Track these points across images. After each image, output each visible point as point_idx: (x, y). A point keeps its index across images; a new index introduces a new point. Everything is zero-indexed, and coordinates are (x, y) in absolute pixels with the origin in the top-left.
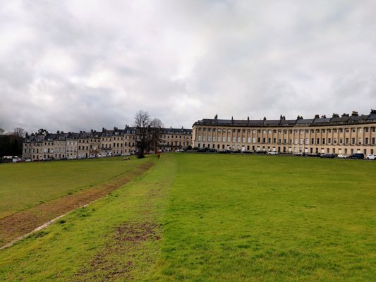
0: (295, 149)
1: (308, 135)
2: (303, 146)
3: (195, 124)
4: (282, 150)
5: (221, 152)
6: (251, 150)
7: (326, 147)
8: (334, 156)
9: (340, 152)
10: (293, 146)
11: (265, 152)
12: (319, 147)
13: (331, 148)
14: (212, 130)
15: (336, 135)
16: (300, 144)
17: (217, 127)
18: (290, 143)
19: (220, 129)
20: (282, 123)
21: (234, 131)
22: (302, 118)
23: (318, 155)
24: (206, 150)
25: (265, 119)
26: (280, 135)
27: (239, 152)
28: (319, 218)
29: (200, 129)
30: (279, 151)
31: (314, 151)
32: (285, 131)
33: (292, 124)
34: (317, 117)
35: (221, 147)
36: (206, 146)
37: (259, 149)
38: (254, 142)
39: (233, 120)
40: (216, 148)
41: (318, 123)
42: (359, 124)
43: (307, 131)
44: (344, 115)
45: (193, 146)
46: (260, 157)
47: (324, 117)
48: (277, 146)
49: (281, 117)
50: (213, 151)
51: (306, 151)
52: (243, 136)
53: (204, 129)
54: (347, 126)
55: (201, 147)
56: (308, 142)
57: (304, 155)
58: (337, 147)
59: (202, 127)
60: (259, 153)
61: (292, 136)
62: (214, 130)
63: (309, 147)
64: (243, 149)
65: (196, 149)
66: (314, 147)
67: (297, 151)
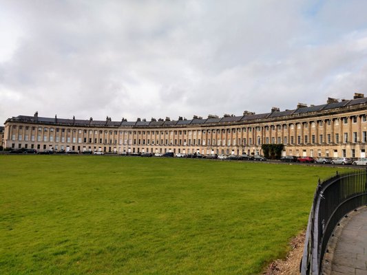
0: (120, 149)
1: (131, 136)
2: (126, 146)
3: (9, 121)
4: (107, 150)
5: (42, 153)
6: (76, 150)
7: (145, 147)
8: (152, 155)
9: (157, 151)
10: (118, 146)
11: (91, 153)
12: (140, 147)
13: (150, 147)
14: (30, 129)
15: (153, 136)
16: (124, 144)
17: (37, 126)
18: (115, 144)
19: (41, 128)
20: (108, 125)
21: (58, 130)
22: (126, 120)
23: (140, 154)
24: (22, 151)
25: (91, 119)
26: (106, 136)
27: (63, 152)
28: (136, 212)
29: (14, 127)
30: (105, 151)
31: (136, 151)
32: (111, 132)
33: (117, 125)
34: (139, 120)
35: (42, 148)
36: (23, 146)
37: (85, 150)
38: (80, 142)
39: (56, 119)
40: (35, 148)
41: (139, 126)
42: (170, 128)
43: (130, 132)
44: (160, 120)
45: (5, 146)
46: (86, 157)
47: (145, 120)
48: (103, 146)
49: (107, 118)
50: (32, 152)
51: (130, 151)
52: (67, 136)
53: (21, 127)
54: (161, 129)
55: (16, 147)
56: (131, 142)
57: (128, 154)
58: (154, 147)
59: (19, 125)
60: (85, 153)
61: (117, 137)
62: (34, 128)
63: (132, 147)
64: (68, 150)
65: (8, 149)
66: (136, 147)
67: (121, 151)
